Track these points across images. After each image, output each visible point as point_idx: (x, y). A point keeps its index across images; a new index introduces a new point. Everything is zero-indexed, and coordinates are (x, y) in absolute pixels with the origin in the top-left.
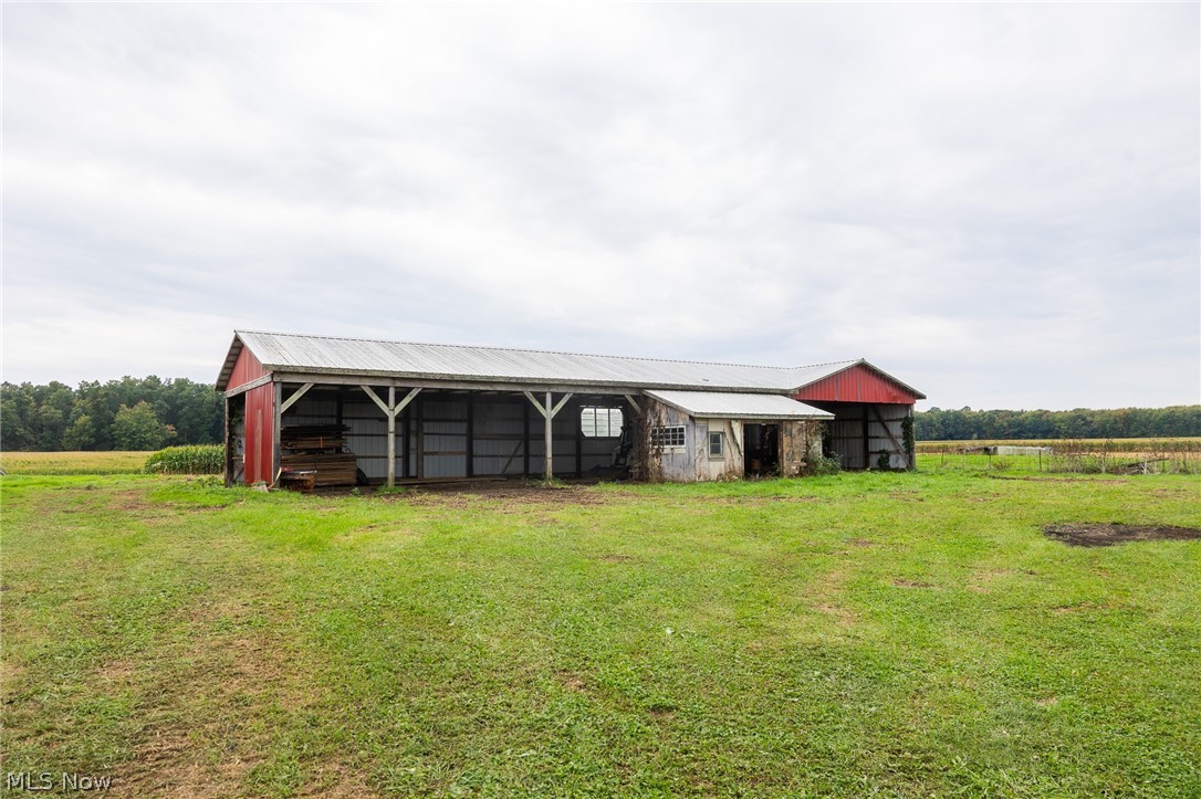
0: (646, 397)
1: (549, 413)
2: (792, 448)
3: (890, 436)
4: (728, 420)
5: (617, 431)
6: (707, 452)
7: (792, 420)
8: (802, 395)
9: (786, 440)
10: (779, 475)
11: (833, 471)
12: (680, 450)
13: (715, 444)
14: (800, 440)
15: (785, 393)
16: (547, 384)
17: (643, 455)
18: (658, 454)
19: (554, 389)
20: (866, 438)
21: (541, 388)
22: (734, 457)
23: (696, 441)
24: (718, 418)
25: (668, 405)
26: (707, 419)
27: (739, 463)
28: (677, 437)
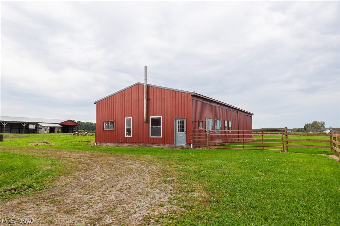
0: (38, 124)
1: (24, 126)
2: (56, 130)
3: (75, 129)
4: (47, 127)
5: (34, 128)
6: (44, 130)
7: (56, 127)
8: (60, 124)
9: (55, 129)
10: (54, 133)
11: (62, 133)
12: (41, 130)
13: (46, 130)
14: (57, 129)
15: (58, 124)
16: (24, 122)
17: (37, 131)
18: (39, 131)
19: (25, 123)
20: (73, 129)
21: (23, 123)
22: (48, 131)
23: (43, 129)
24: (46, 127)
25: (40, 125)
26: (45, 127)
27: (49, 132)
28: (41, 129)
